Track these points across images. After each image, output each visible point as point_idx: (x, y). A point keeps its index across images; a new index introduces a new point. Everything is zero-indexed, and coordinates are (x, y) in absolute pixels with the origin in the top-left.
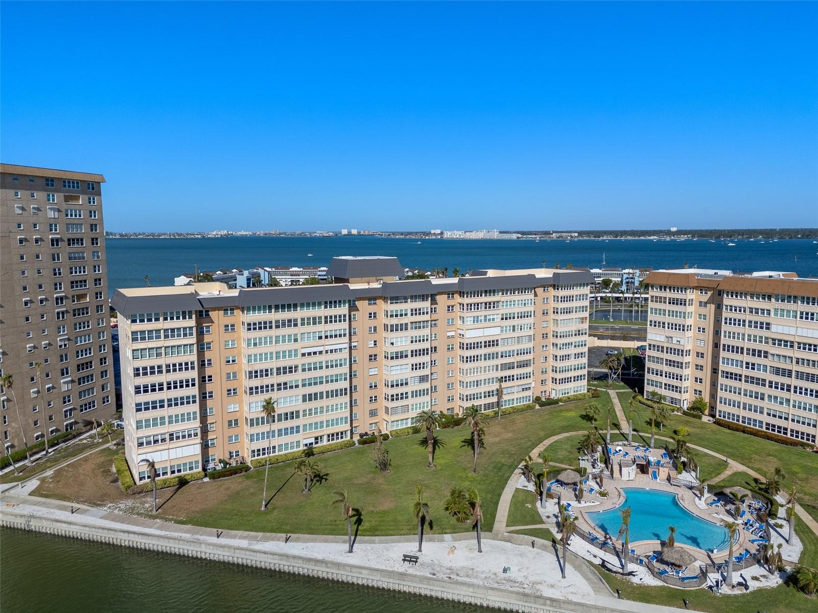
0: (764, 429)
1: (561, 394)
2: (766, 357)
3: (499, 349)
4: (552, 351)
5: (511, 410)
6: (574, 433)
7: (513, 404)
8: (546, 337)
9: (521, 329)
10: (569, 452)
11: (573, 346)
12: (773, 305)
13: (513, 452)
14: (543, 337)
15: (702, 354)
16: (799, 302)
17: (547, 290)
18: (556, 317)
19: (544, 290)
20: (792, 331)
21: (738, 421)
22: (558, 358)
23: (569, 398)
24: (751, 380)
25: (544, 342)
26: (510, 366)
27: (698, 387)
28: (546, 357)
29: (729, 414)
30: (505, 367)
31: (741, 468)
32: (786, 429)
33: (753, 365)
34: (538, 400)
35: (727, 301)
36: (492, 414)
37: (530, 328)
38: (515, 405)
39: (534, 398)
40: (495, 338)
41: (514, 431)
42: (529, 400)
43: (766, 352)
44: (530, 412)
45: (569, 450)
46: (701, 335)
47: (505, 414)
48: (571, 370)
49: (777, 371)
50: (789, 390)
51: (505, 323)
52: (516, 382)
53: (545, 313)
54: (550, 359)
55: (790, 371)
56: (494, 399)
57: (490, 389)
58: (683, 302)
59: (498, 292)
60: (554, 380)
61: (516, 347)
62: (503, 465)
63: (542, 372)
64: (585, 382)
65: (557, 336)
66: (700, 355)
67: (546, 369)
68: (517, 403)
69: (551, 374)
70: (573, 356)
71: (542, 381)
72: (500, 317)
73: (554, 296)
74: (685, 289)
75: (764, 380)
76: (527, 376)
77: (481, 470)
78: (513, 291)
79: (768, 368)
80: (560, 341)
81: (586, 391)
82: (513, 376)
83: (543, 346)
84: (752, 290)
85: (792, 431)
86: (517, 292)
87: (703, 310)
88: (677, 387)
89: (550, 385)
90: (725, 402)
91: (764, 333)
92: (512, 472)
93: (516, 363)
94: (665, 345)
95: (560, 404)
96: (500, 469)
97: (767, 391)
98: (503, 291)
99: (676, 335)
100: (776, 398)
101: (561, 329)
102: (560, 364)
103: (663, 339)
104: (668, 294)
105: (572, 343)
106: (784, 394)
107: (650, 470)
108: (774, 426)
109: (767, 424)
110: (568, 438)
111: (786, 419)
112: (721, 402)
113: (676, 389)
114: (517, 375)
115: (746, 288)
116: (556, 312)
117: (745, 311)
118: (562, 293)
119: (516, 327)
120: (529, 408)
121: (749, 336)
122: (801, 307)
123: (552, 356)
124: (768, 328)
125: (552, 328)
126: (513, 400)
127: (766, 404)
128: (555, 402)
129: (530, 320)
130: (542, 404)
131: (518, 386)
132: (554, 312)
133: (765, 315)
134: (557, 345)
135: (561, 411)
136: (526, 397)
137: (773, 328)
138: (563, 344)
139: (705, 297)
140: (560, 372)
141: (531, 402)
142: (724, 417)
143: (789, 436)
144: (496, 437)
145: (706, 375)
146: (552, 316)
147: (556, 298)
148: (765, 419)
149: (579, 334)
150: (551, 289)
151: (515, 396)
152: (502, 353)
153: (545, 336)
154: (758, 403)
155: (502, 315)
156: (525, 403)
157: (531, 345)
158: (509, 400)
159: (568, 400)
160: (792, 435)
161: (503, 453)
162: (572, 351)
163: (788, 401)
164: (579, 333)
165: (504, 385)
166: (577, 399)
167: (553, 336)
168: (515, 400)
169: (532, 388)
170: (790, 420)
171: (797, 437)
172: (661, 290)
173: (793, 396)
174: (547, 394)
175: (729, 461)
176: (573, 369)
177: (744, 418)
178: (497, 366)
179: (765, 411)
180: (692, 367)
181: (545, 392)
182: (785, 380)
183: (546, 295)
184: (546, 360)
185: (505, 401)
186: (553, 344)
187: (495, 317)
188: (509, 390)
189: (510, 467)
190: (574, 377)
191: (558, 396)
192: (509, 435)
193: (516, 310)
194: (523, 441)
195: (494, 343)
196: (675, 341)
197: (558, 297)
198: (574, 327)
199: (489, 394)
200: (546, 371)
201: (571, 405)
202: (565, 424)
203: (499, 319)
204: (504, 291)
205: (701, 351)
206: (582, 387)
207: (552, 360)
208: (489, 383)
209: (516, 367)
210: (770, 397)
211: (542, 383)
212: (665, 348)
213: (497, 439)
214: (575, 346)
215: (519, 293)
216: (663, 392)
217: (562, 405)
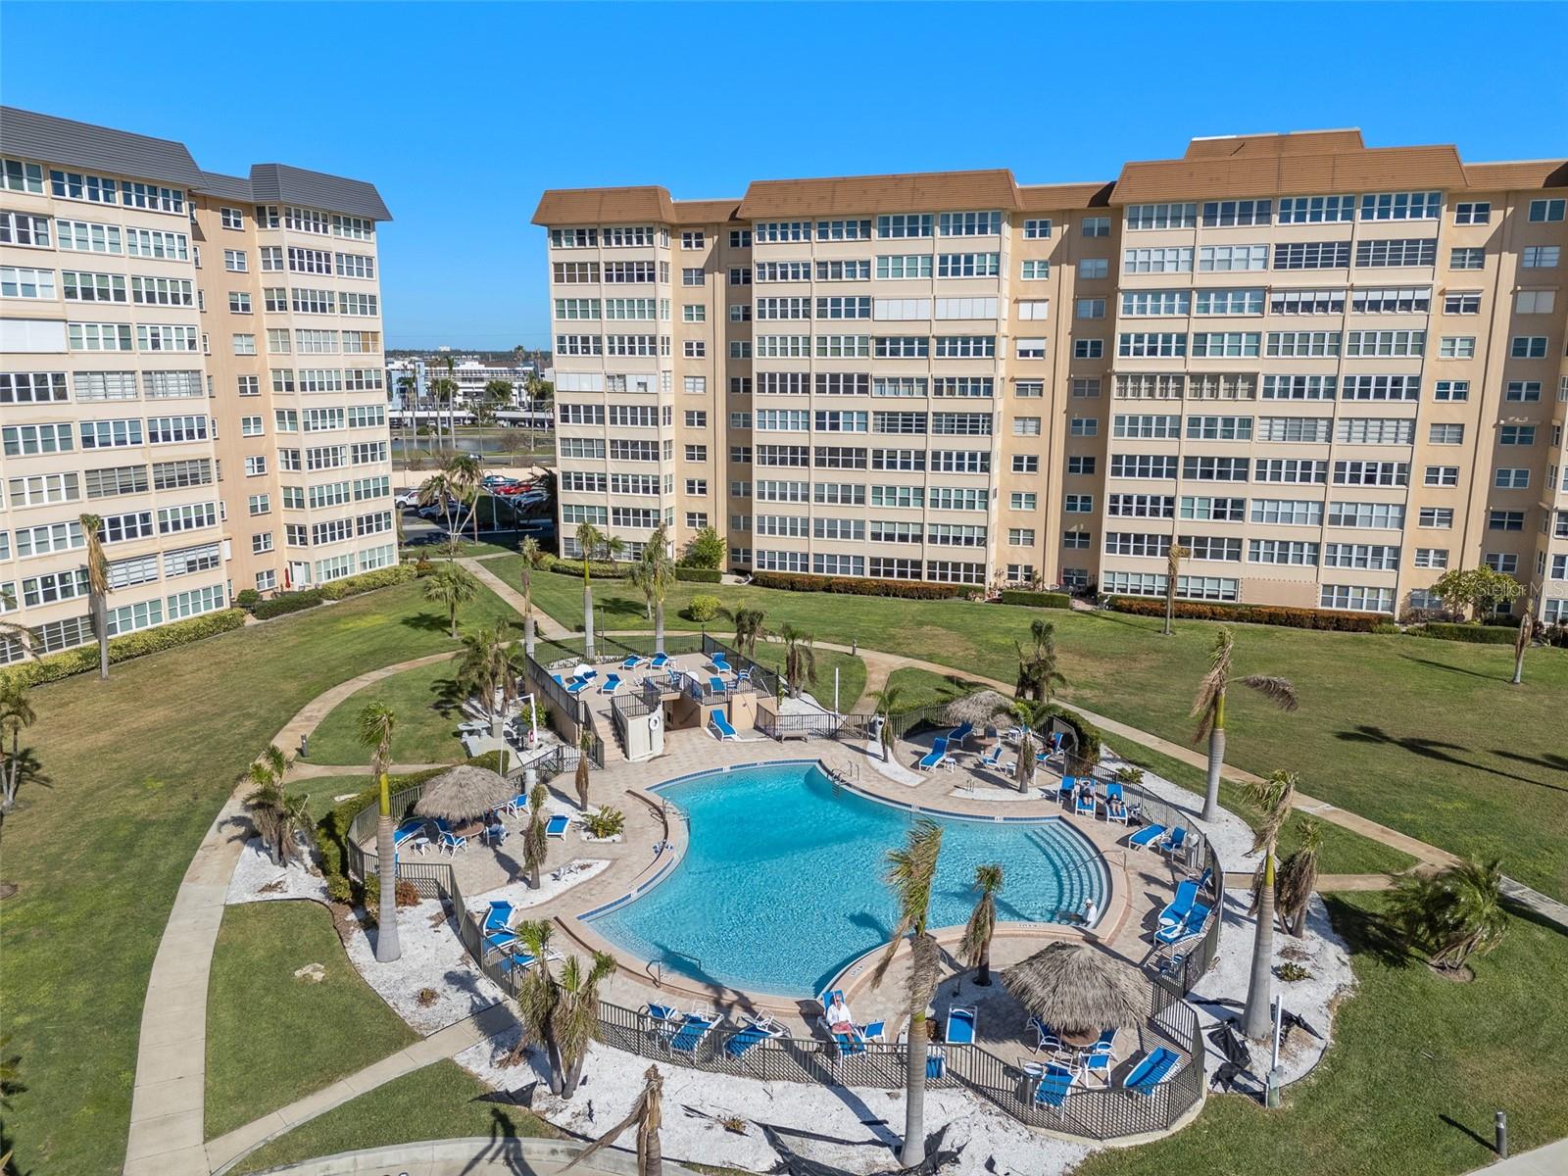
0: (867, 575)
1: (324, 575)
2: (863, 390)
3: (74, 411)
4: (276, 438)
5: (154, 639)
6: (402, 667)
7: (157, 616)
8: (254, 389)
9: (156, 345)
10: (412, 720)
11: (346, 422)
12: (874, 247)
13: (183, 768)
14: (243, 389)
15: (702, 415)
16: (937, 230)
17: (237, 224)
18: (279, 319)
19: (226, 222)
20: (924, 310)
21: (805, 568)
22: (304, 458)
23: (351, 584)
24: (833, 457)
25: (249, 406)
26: (130, 482)
27: (698, 504)
28: (260, 460)
29: (783, 555)
30: (103, 482)
31: (898, 662)
32: (917, 564)
33: (835, 415)
34: (248, 601)
35: (763, 251)
36: (74, 659)
37: (192, 344)
38: (166, 621)
39: (235, 595)
40: (49, 366)
41: (176, 697)
42: (219, 602)
43: (863, 378)
44: (227, 638)
45: (408, 713)
46: (695, 365)
47: (126, 655)
48: (347, 499)
49: (891, 422)
50: (920, 466)
51: (79, 310)
52: (158, 541)
53: (239, 306)
54: (276, 464)
55: (922, 417)
56: (77, 606)
57: (53, 568)
58: (645, 273)
59: (35, 175)
60: (297, 534)
61: (145, 410)
62: (144, 825)
63: (254, 509)
64: (389, 537)
65: (290, 387)
66: (696, 418)
67: (263, 497)
68: (173, 613)
69: (283, 517)
70: (348, 453)
71: (256, 539)
72: (57, 281)
73: (265, 250)
74: (650, 230)
75: (861, 452)
76: (204, 518)
77: (29, 874)
78: (103, 185)
79: (871, 416)
80: (301, 402)
81: (396, 562)
82: (145, 517)
83: (246, 421)
84: (822, 209)
85: (932, 565)
86: (119, 196)
87: (696, 295)
88: (646, 513)
89: (283, 552)
90: (773, 527)
91: (857, 327)
92: (194, 845)
93: (150, 470)
94: (607, 401)
95: (326, 603)
96: (128, 847)
97: (870, 477)
98: (56, 176)
99: (634, 366)
100: (892, 490)
101: (302, 362)
102: (309, 479)
103: (599, 383)
104: (605, 253)
105: (340, 411)
106: (911, 478)
107: (705, 712)
108: (889, 562)
109: (875, 561)
110: (390, 684)
111: (918, 538)
112: (761, 530)
113: (643, 516)
114: (162, 513)
115: (809, 205)
116: (276, 303)
117: (807, 275)
118: (289, 236)
119: (135, 334)
120: (222, 624)
121: (822, 339)
122: (943, 243)
123: (279, 456)
124: (865, 313)
125: (267, 360)
126: (156, 603)
127: (869, 512)
128: (310, 600)
129: (188, 315)
130: (266, 611)
131: (168, 553)
132: (270, 306)
133: (858, 278)
134: (293, 415)
135: (337, 619)
136: (206, 590)
137: (880, 310)
138: (314, 413)
139: (698, 258)
140: (313, 505)
141: (227, 605)
142: (772, 565)
143: (925, 578)
144: (98, 730)
145: (716, 470)
146: (263, 319)
147: (272, 256)
148: (870, 549)
149: (359, 385)
150: (248, 222)
151: (162, 591)
152: (86, 426)
153: (248, 386)
154: (851, 512)
155: (68, 275)
156: (203, 612)
157: (201, 406)
158: (140, 606)
159: (349, 589)
160: (932, 576)
161: (137, 780)
162: (345, 436)
163: (920, 492)
164: (358, 380)
165: (111, 550)
166: (376, 585)
167: (278, 386)
168: (165, 604)
169: (223, 563)
170: (926, 538)
171: (944, 577)
172: (582, 242)
173: (932, 479)
174: (279, 579)
175: (859, 652)
176: (352, 496)
177: (819, 557)
178: (71, 477)
179: (869, 529)
180: (679, 452)
181: (270, 574)
182: (911, 442)
183: (233, 240)
184: (261, 468)
185: (124, 610)
186: (280, 414)
187: (36, 278)
188: (136, 570)
189: (179, 825)
190: (360, 521)
191: (315, 581)
192: (159, 715)
193: (127, 265)
194: (220, 724)
195: (49, 387)
196: (632, 386)
197: (277, 249)
198: (343, 360)
199: (51, 588)
200: (265, 507)
201: (361, 601)
202: (365, 647)
203: (56, 293)
204: (65, 180)
205: (696, 407)
206: (383, 550)
207: (280, 467)
208: (42, 544)
209: (152, 484)
210: (877, 490)
211: (257, 547)
212: (607, 410)
213: (104, 738)
214: (352, 423)
215: (127, 201)
216: (610, 531)
217: (333, 606)
